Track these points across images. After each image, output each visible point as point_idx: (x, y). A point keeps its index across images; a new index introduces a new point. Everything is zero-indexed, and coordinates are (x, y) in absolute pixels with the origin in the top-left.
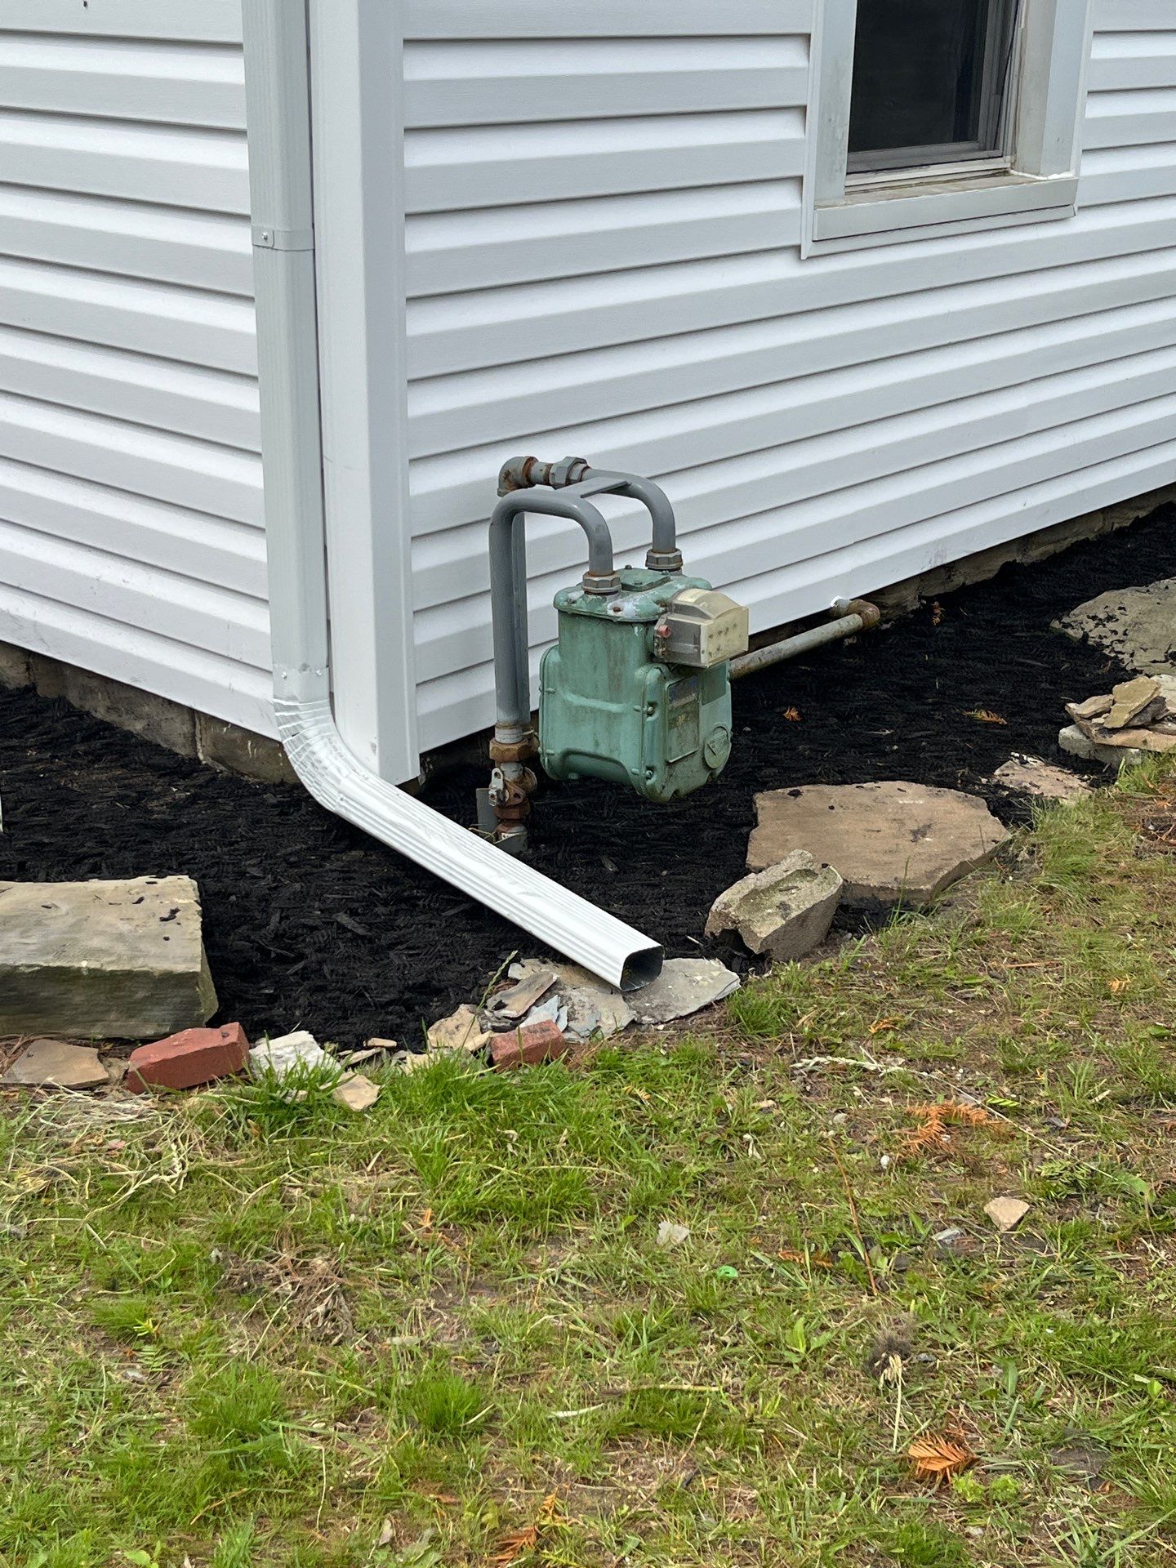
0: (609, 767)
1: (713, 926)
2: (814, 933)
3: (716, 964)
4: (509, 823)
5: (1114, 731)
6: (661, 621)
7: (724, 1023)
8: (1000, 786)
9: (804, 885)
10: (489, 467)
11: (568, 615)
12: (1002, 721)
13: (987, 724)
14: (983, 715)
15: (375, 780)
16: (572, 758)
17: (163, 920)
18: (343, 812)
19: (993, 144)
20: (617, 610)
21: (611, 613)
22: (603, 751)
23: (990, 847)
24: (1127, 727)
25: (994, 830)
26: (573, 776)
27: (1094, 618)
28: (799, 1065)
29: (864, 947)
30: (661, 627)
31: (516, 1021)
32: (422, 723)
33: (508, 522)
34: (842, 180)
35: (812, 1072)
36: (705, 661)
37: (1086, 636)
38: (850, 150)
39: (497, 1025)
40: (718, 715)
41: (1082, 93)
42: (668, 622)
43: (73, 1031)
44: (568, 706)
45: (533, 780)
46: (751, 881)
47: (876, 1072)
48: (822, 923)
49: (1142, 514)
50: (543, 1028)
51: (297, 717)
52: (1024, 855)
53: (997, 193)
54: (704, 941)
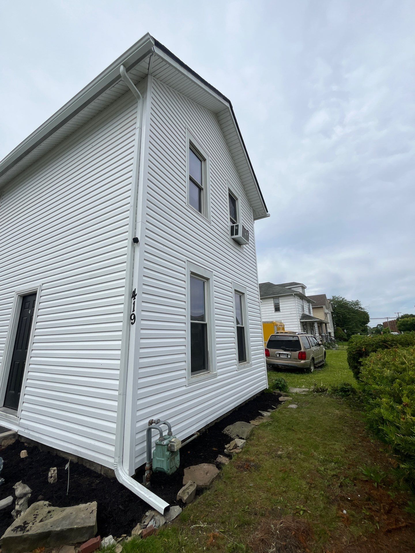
0: (162, 470)
1: (178, 499)
2: (193, 497)
3: (178, 507)
4: (148, 481)
5: (231, 450)
6: (169, 444)
7: (179, 520)
8: (217, 462)
9: (191, 487)
10: (147, 421)
11: (157, 445)
12: (217, 449)
13: (215, 450)
14: (214, 449)
15: (128, 476)
16: (157, 469)
17: (90, 513)
18: (122, 483)
19: (207, 370)
20: (163, 443)
21: (163, 444)
22: (162, 467)
23: (217, 474)
24: (233, 449)
25: (217, 471)
26: (157, 472)
27: (227, 430)
28: (191, 528)
29: (200, 499)
30: (169, 445)
31: (147, 525)
32: (136, 464)
33: (149, 430)
34: (191, 376)
35: (193, 529)
36: (175, 450)
37: (226, 433)
38: (191, 372)
39: (143, 527)
40: (178, 458)
41: (216, 363)
42: (170, 444)
43: (71, 542)
44: (156, 459)
45: (151, 473)
46: (183, 488)
47: (203, 527)
48: (194, 494)
49: (231, 413)
50: (151, 526)
51: (117, 466)
52: (221, 475)
53: (209, 375)
54: (176, 502)
